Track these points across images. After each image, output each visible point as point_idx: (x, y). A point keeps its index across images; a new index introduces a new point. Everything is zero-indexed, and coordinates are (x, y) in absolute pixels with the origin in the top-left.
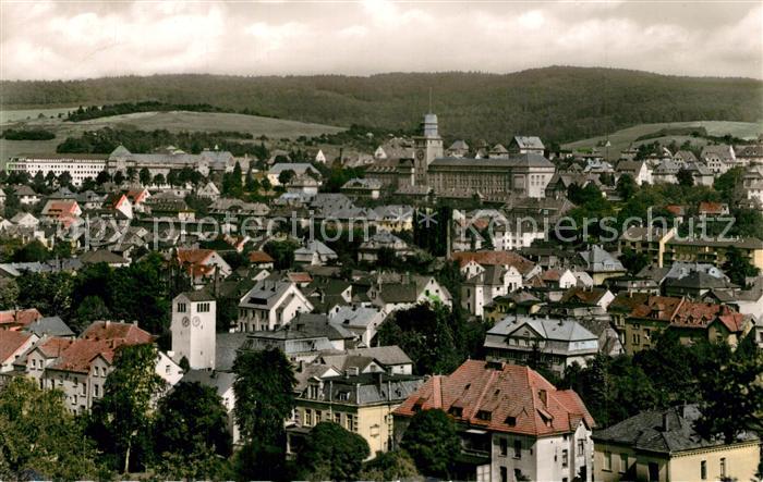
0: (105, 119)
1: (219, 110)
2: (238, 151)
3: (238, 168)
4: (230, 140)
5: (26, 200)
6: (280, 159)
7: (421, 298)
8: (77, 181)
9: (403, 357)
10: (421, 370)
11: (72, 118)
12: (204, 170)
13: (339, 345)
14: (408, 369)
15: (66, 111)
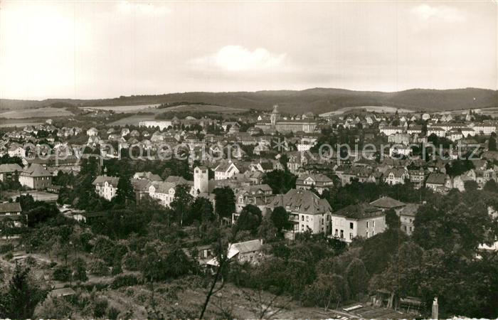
0: (170, 108)
1: (207, 104)
2: (213, 118)
3: (213, 124)
4: (210, 115)
5: (146, 135)
6: (227, 121)
7: (275, 168)
8: (161, 129)
9: (269, 188)
10: (275, 192)
11: (160, 108)
12: (202, 124)
13: (248, 184)
14: (271, 193)
15: (158, 105)
